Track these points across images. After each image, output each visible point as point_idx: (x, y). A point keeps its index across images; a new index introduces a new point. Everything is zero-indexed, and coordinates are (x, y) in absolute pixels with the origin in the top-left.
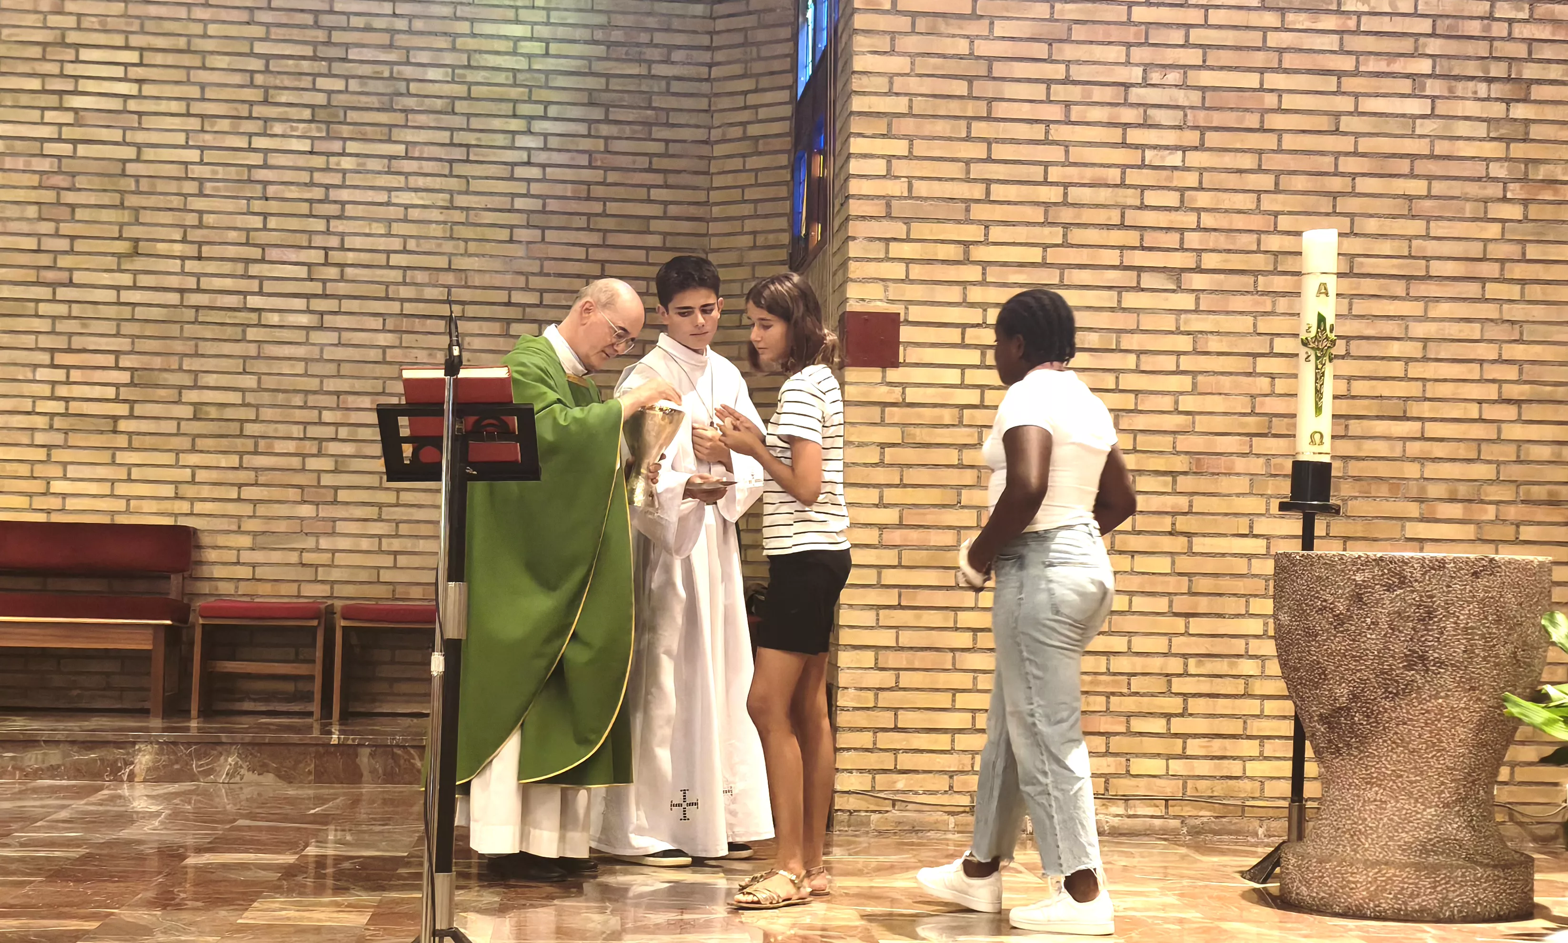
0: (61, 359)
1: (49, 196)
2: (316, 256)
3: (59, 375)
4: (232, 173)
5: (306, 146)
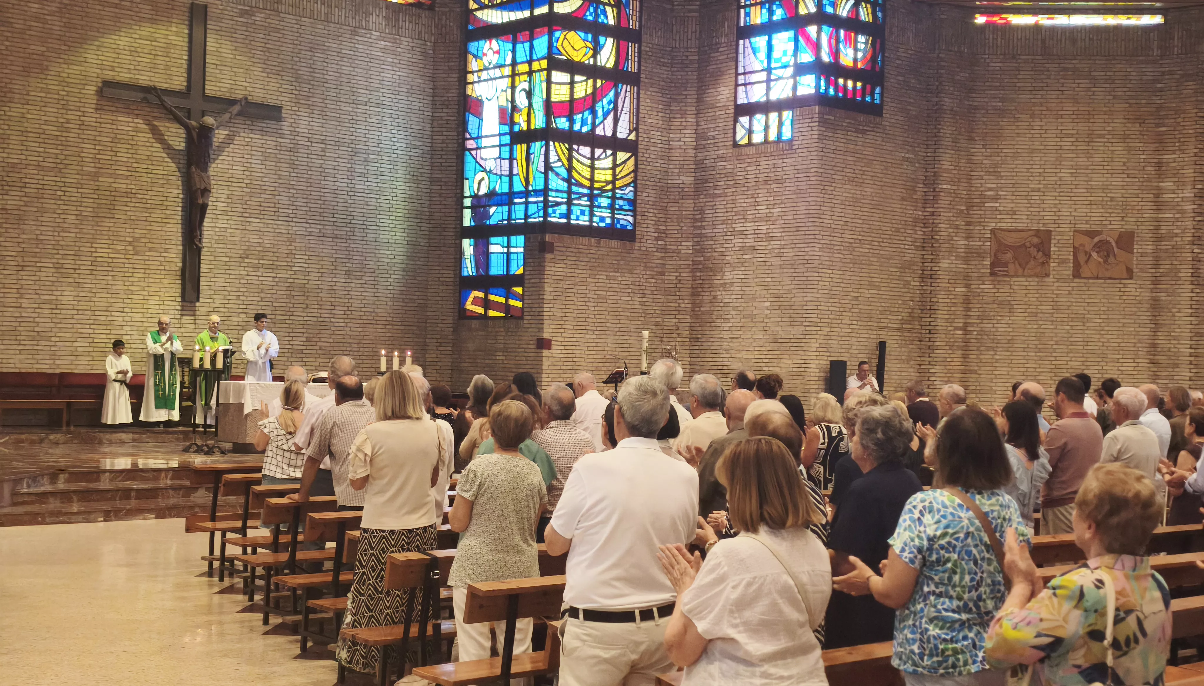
0: (291, 335)
1: (288, 292)
2: (346, 308)
3: (290, 339)
4: (328, 287)
5: (343, 280)
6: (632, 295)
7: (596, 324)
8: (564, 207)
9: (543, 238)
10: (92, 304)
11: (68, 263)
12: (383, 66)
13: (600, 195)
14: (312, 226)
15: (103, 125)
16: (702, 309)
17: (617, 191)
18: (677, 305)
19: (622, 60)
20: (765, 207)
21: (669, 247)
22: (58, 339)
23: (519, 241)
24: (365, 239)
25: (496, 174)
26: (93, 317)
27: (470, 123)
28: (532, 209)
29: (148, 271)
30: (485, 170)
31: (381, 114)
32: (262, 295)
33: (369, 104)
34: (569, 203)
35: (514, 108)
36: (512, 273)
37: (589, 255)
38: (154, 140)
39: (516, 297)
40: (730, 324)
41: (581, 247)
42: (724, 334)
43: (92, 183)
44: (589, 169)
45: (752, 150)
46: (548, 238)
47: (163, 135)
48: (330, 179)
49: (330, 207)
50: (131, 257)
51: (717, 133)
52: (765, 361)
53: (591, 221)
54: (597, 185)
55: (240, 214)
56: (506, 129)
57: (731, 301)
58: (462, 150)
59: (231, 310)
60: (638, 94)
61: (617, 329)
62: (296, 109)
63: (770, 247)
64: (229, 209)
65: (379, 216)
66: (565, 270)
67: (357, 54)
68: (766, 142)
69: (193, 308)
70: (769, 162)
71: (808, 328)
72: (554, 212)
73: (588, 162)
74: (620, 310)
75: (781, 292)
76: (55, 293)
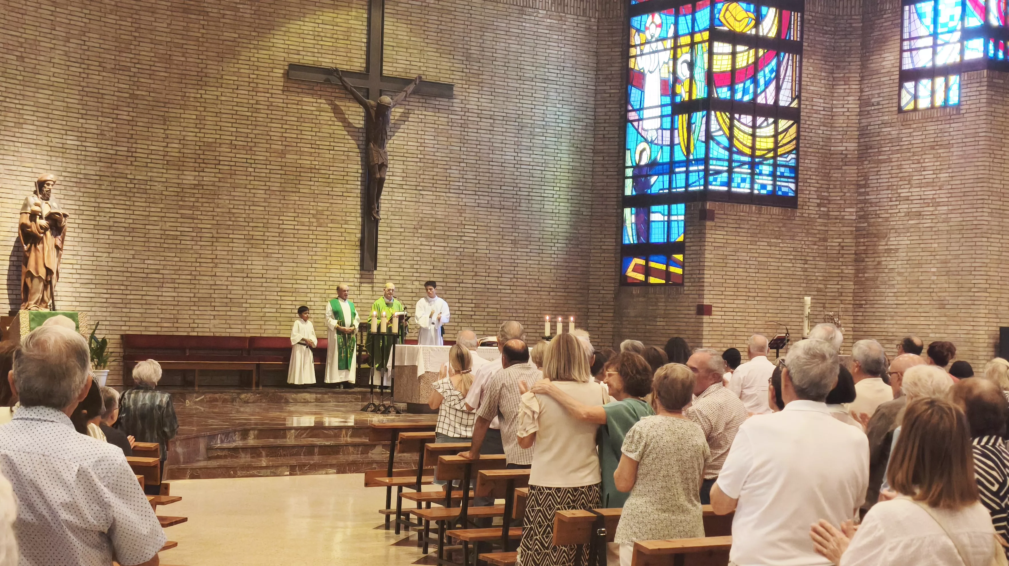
0: (461, 301)
1: (458, 261)
2: (512, 276)
3: (460, 305)
4: (496, 256)
5: (510, 249)
6: (793, 261)
7: (757, 290)
8: (725, 175)
9: (704, 206)
10: (279, 272)
11: (257, 234)
12: (548, 43)
13: (761, 163)
14: (481, 197)
15: (289, 106)
16: (866, 275)
17: (779, 159)
18: (839, 271)
19: (784, 29)
20: (931, 172)
21: (831, 213)
22: (248, 305)
23: (679, 209)
24: (530, 209)
25: (656, 144)
26: (279, 285)
27: (632, 95)
28: (693, 178)
29: (329, 242)
30: (646, 140)
31: (547, 89)
32: (434, 263)
33: (534, 80)
34: (730, 171)
35: (676, 80)
36: (672, 240)
37: (751, 223)
38: (336, 119)
39: (677, 264)
40: (895, 290)
41: (742, 214)
42: (890, 300)
43: (280, 160)
44: (750, 138)
45: (916, 116)
46: (709, 205)
47: (344, 114)
48: (497, 152)
49: (498, 179)
50: (315, 228)
51: (881, 99)
52: (931, 327)
53: (752, 188)
54: (758, 153)
55: (414, 188)
56: (668, 100)
57: (896, 267)
58: (624, 122)
59: (405, 278)
60: (801, 62)
61: (778, 295)
62: (467, 86)
63: (937, 212)
64: (404, 183)
65: (543, 187)
66: (726, 237)
67: (524, 32)
68: (933, 107)
69: (371, 277)
70: (936, 127)
71: (976, 294)
72: (715, 180)
73: (750, 131)
74: (781, 276)
75: (949, 257)
76: (246, 262)
